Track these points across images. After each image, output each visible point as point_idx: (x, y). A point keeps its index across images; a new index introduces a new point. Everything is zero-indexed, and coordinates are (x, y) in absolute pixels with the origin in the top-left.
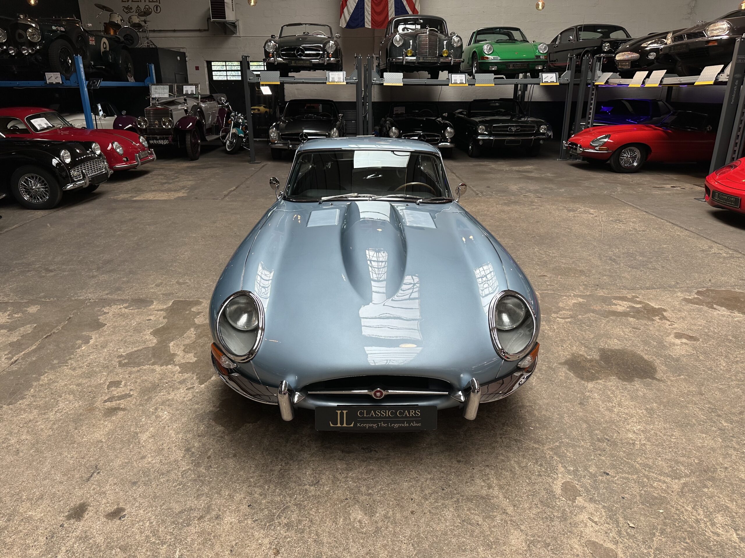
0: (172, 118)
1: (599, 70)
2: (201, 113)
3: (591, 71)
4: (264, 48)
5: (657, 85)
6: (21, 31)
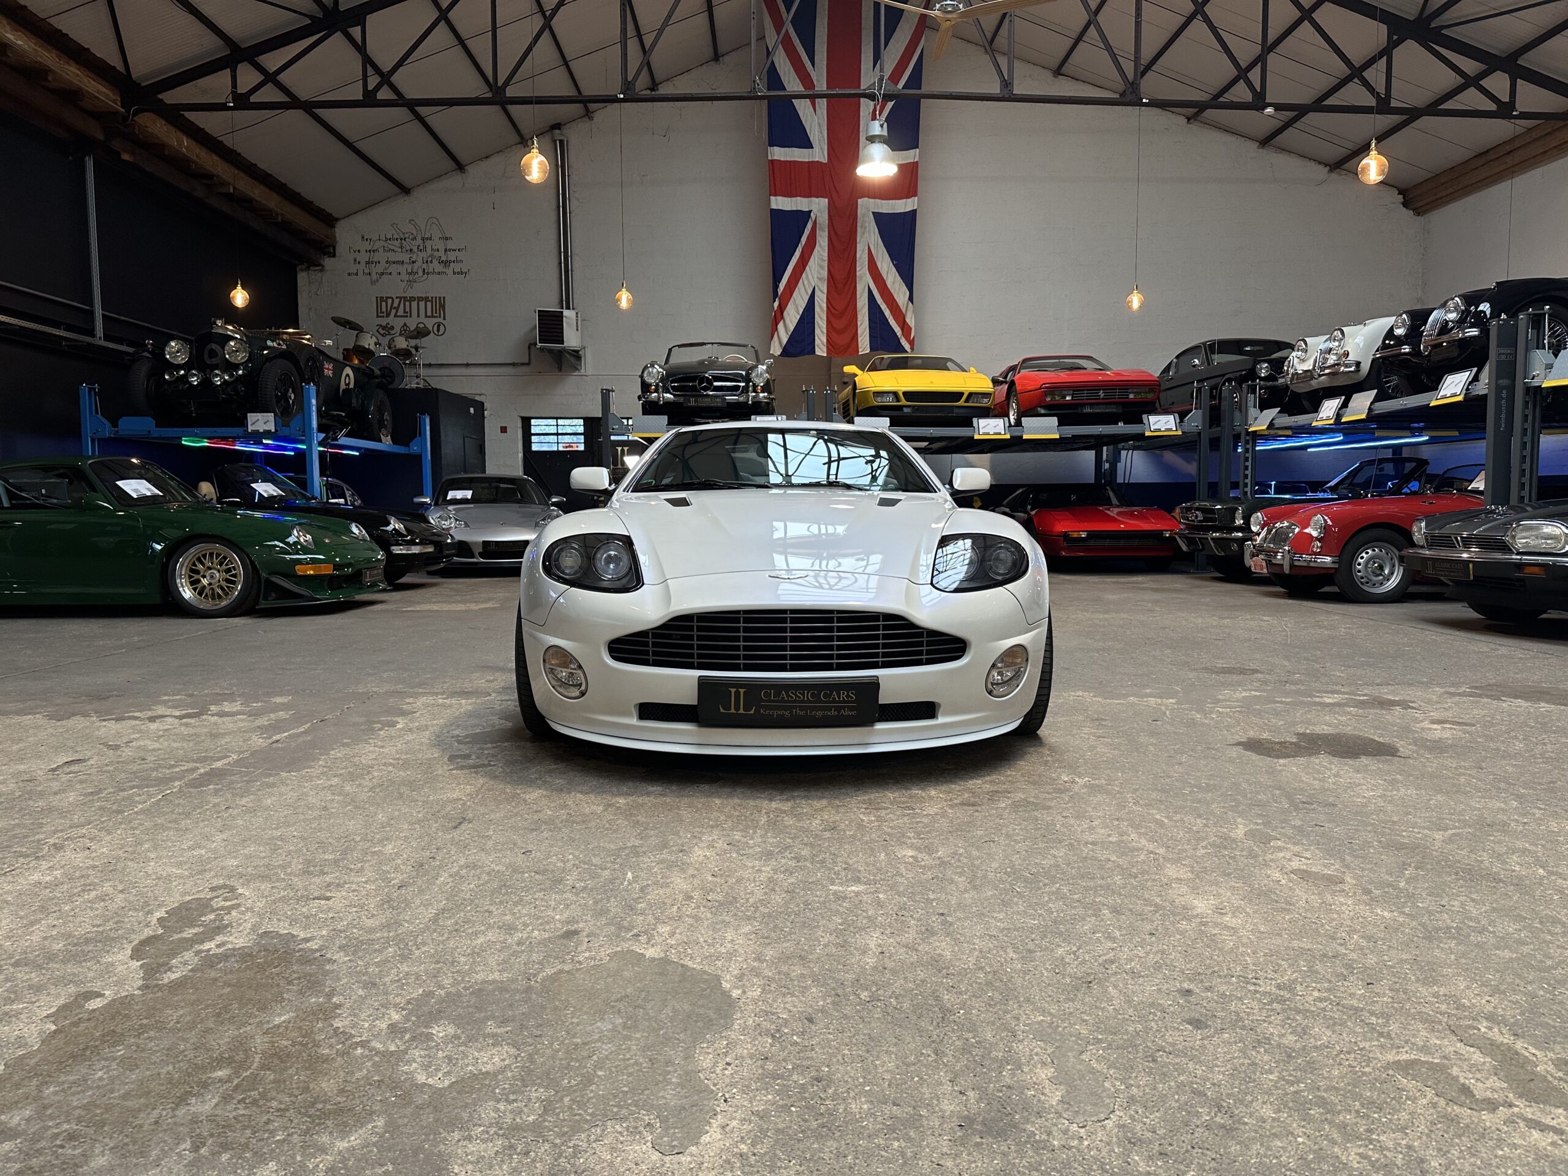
1: (1255, 407)
3: (1241, 411)
4: (642, 377)
5: (1363, 416)
6: (214, 346)
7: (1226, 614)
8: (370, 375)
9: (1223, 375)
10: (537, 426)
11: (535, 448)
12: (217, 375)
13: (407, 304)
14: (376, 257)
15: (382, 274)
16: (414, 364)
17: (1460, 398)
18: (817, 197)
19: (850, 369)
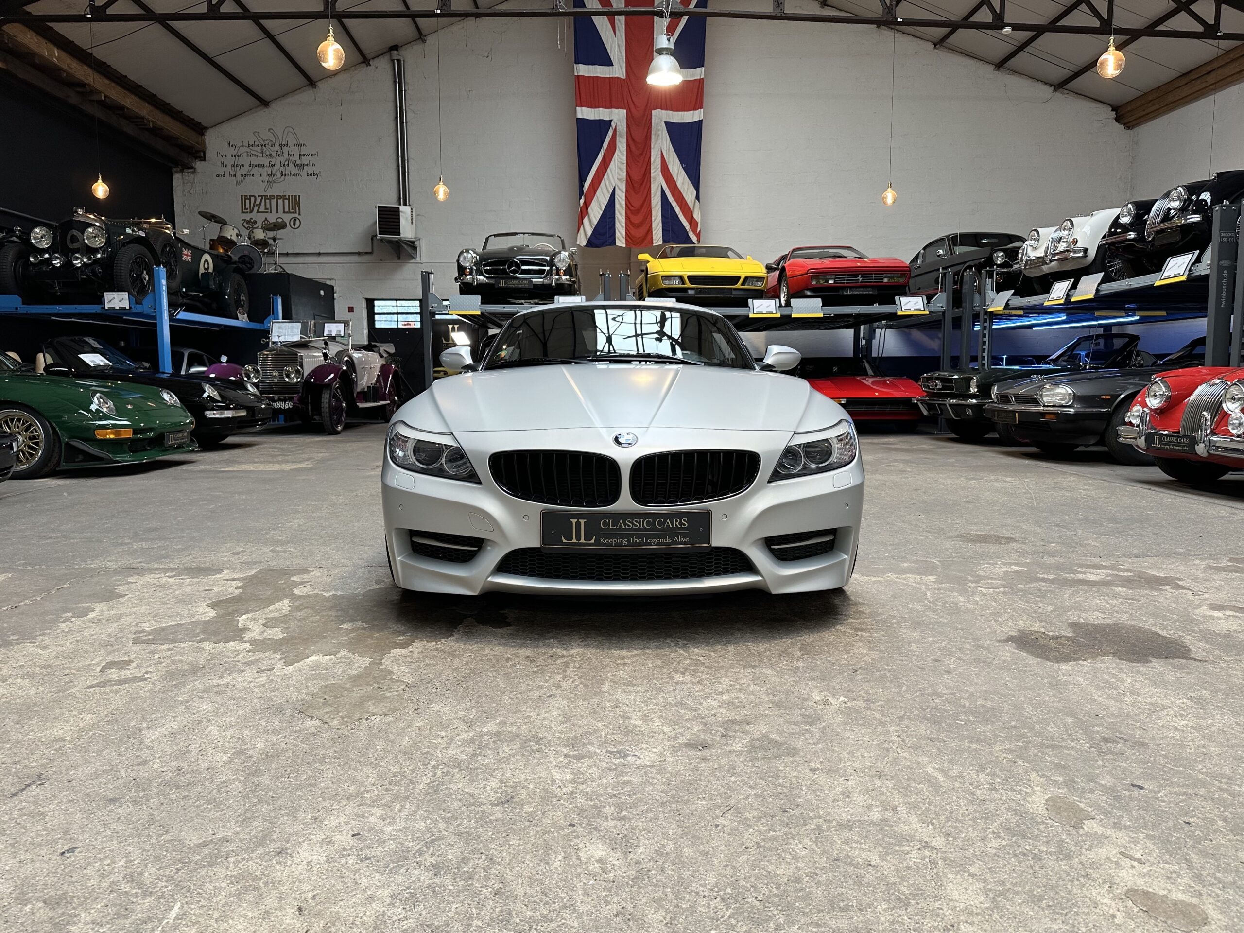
0: (302, 367)
1: (992, 290)
2: (351, 363)
3: (979, 293)
4: (458, 261)
5: (1091, 296)
6: (75, 232)
7: (972, 475)
8: (228, 260)
9: (965, 263)
10: (379, 306)
11: (378, 325)
12: (77, 258)
13: (268, 201)
14: (240, 161)
15: (246, 175)
16: (272, 253)
17: (1184, 278)
18: (617, 108)
19: (643, 257)
